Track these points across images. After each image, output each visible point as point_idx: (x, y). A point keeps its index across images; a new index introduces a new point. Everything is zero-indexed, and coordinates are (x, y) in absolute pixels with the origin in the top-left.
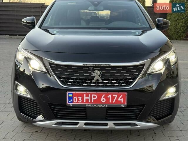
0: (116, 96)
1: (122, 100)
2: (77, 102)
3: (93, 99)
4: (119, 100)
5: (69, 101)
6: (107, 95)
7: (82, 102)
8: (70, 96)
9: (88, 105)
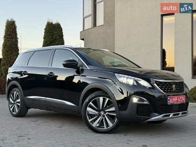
1: (184, 99)
2: (171, 102)
3: (176, 100)
5: (168, 102)
6: (180, 97)
7: (173, 102)
8: (169, 99)
9: (175, 103)
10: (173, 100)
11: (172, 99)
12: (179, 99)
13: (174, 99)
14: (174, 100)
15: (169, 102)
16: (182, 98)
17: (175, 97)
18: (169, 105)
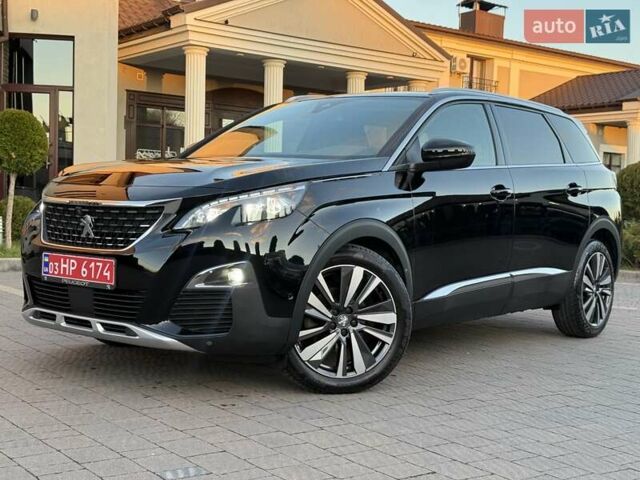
0: (101, 264)
1: (108, 274)
2: (53, 274)
3: (72, 268)
4: (105, 274)
5: (45, 269)
6: (90, 262)
7: (59, 274)
8: (47, 260)
9: (65, 280)
10: (59, 267)
11: (57, 264)
12: (83, 269)
13: (63, 266)
14: (65, 269)
15: (47, 270)
16: (97, 267)
17: (70, 258)
18: (45, 282)
